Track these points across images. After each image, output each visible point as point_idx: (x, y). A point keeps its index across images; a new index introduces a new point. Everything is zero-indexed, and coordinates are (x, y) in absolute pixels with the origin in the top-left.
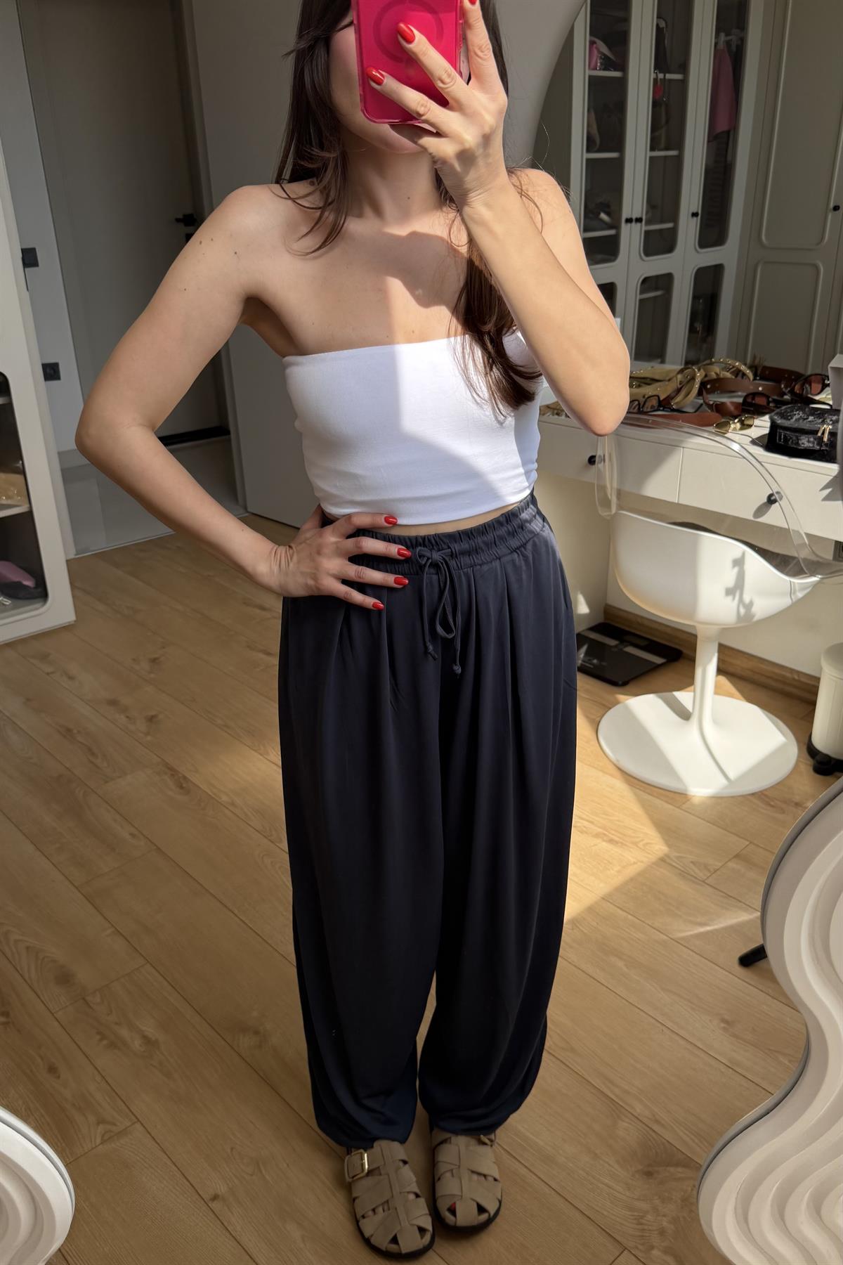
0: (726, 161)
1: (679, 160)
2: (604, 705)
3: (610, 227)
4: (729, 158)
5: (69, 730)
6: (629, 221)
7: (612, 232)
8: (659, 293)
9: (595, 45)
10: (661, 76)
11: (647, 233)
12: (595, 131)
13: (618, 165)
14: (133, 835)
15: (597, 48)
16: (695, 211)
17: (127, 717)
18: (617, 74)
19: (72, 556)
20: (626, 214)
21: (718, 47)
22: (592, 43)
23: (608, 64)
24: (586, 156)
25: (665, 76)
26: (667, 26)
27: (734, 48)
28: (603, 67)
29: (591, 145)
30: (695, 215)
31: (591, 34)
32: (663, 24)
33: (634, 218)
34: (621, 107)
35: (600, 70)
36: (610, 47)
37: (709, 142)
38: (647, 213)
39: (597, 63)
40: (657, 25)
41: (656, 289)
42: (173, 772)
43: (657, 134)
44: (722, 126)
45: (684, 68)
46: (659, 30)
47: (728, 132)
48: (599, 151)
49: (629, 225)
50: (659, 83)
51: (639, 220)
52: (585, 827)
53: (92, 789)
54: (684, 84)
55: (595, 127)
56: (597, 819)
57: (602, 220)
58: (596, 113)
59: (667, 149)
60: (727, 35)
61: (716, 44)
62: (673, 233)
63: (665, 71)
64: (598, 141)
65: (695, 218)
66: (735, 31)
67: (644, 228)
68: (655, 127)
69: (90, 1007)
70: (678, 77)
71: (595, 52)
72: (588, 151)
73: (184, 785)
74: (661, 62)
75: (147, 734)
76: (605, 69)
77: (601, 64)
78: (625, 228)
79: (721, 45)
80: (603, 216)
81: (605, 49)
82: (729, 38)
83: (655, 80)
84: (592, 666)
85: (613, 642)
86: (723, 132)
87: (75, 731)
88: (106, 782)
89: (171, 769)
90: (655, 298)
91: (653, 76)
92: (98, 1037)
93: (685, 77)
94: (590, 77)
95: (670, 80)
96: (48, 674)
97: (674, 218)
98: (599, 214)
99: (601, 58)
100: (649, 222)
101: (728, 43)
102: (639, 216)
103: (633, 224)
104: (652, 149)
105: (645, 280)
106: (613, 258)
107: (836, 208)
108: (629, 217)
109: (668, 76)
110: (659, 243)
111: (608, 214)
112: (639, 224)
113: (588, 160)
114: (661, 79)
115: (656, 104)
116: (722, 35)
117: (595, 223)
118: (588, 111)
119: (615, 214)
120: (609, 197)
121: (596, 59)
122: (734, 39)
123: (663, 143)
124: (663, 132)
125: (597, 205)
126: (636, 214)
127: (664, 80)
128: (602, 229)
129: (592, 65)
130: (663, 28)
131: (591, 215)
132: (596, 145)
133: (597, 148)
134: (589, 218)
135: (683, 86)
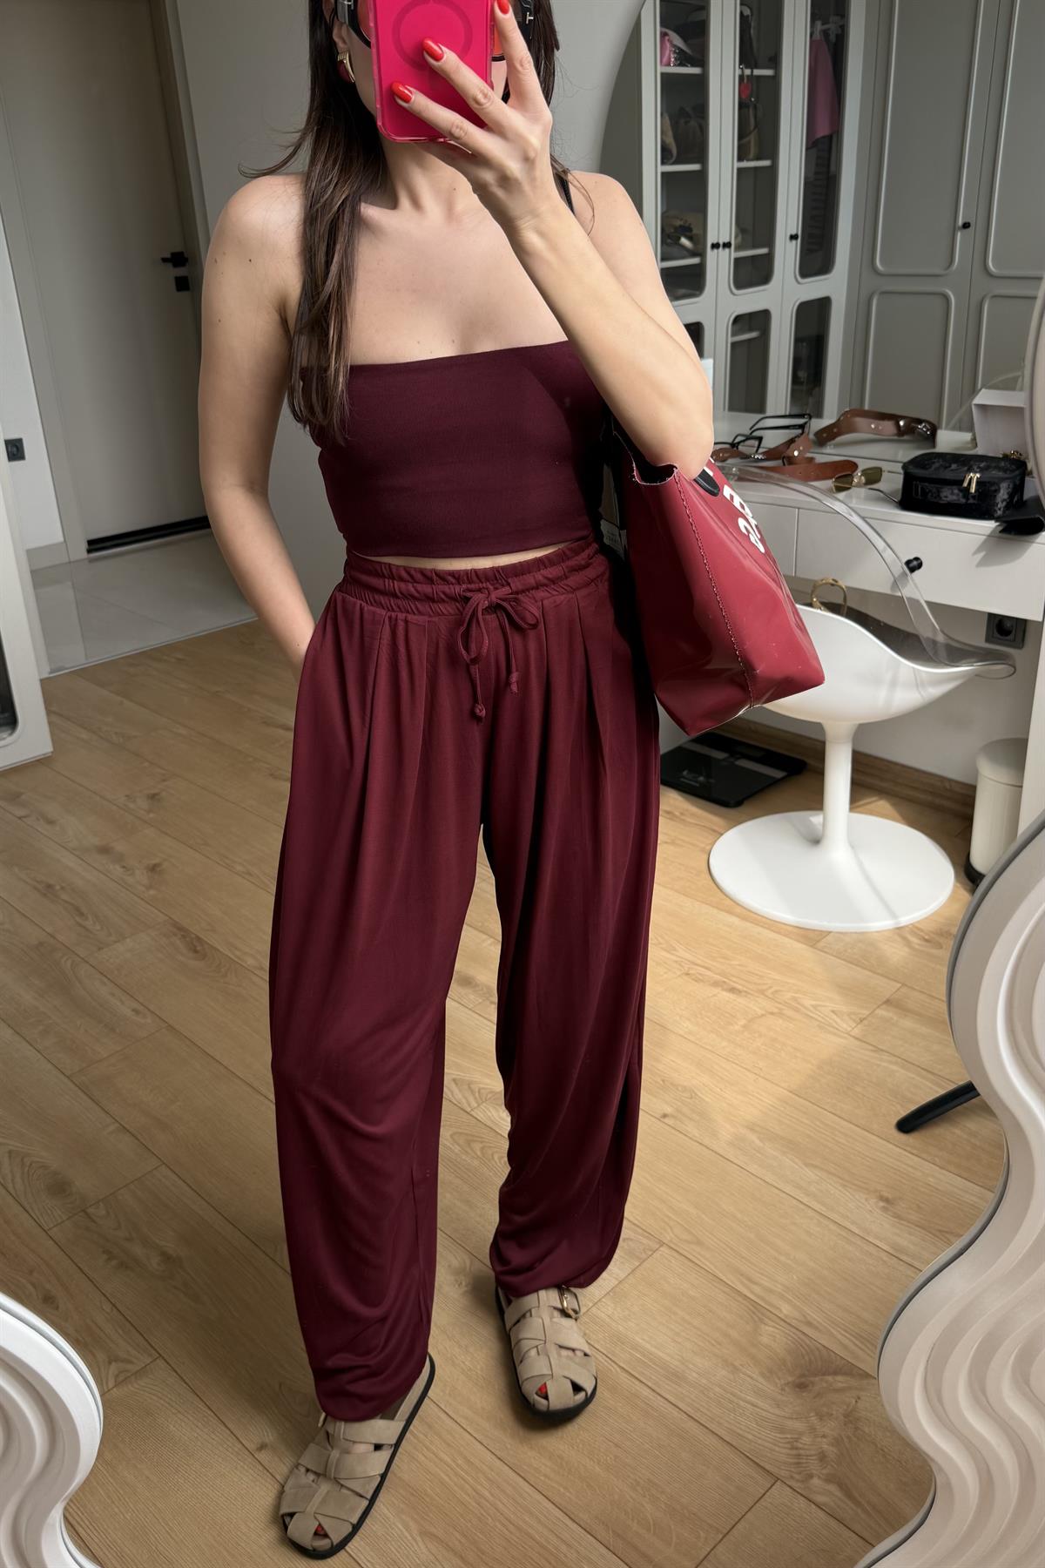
0: (828, 172)
1: (772, 172)
2: (714, 831)
3: (693, 254)
4: (833, 168)
5: (49, 886)
6: (715, 246)
7: (696, 260)
8: (754, 335)
9: (667, 38)
10: (748, 72)
11: (737, 260)
12: (670, 140)
13: (701, 179)
14: (136, 1012)
15: (671, 42)
16: (794, 233)
17: (124, 867)
18: (696, 70)
19: (46, 675)
20: (711, 239)
21: (814, 38)
22: (664, 35)
23: (683, 59)
24: (661, 169)
25: (752, 72)
26: (753, 14)
27: (833, 38)
28: (678, 62)
29: (666, 156)
30: (794, 237)
31: (662, 24)
32: (747, 12)
33: (721, 242)
34: (701, 111)
35: (675, 65)
36: (685, 38)
37: (807, 149)
38: (736, 237)
39: (670, 59)
40: (741, 13)
41: (751, 330)
42: (182, 931)
43: (745, 140)
44: (823, 130)
45: (775, 61)
46: (743, 20)
47: (830, 137)
48: (676, 162)
49: (715, 251)
50: (746, 81)
51: (727, 245)
52: (700, 974)
53: (83, 959)
54: (775, 81)
55: (670, 133)
56: (715, 964)
57: (683, 247)
58: (671, 119)
59: (758, 158)
60: (825, 23)
61: (812, 34)
62: (768, 260)
63: (753, 66)
64: (674, 151)
65: (794, 242)
66: (833, 18)
67: (734, 255)
68: (742, 133)
69: (94, 1221)
70: (769, 72)
71: (668, 45)
72: (663, 162)
73: (198, 948)
74: (747, 56)
75: (149, 887)
76: (681, 65)
77: (676, 59)
78: (711, 255)
79: (818, 36)
80: (684, 241)
81: (678, 42)
82: (826, 27)
83: (741, 77)
84: (698, 785)
85: (719, 755)
86: (824, 137)
87: (58, 887)
88: (100, 949)
89: (181, 929)
90: (749, 340)
91: (738, 72)
92: (105, 1257)
93: (776, 73)
94: (662, 74)
95: (759, 77)
96: (20, 818)
97: (770, 242)
98: (680, 238)
99: (675, 52)
100: (738, 248)
101: (825, 33)
102: (727, 240)
103: (721, 248)
104: (740, 159)
105: (737, 320)
106: (697, 293)
107: (966, 226)
108: (715, 242)
109: (757, 72)
110: (754, 272)
111: (690, 238)
112: (727, 250)
113: (663, 174)
114: (748, 76)
115: (743, 106)
117: (675, 250)
118: (662, 115)
119: (699, 239)
120: (691, 219)
121: (667, 52)
122: (833, 27)
123: (753, 151)
124: (752, 138)
125: (676, 229)
126: (724, 239)
127: (751, 77)
128: (683, 258)
129: (665, 60)
130: (748, 16)
131: (669, 241)
132: (672, 156)
133: (674, 159)
134: (667, 244)
135: (774, 83)
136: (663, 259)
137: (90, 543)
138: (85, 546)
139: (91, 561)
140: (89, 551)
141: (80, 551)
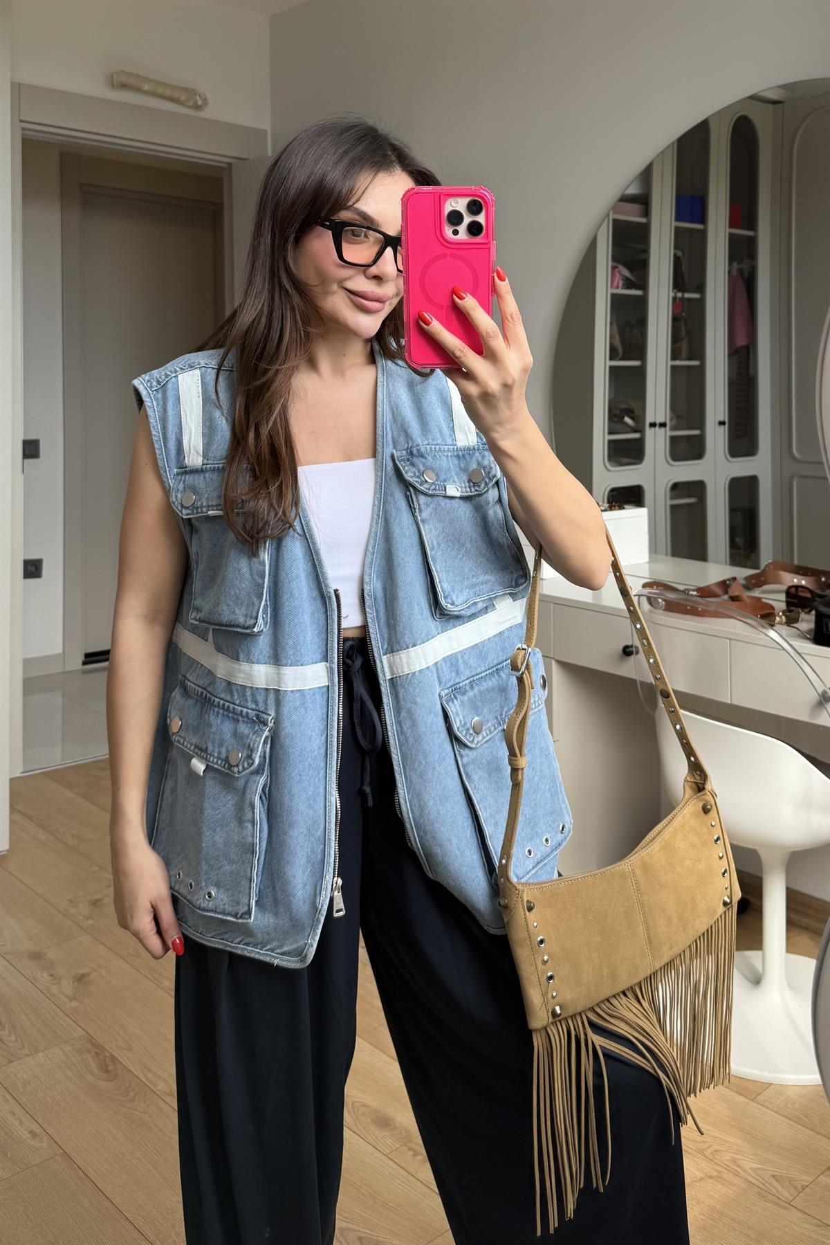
0: (748, 374)
1: (701, 371)
3: (635, 431)
4: (751, 372)
6: (653, 425)
7: (636, 436)
8: (692, 500)
9: (616, 269)
10: (679, 295)
11: (673, 439)
12: (617, 342)
13: (640, 373)
15: (619, 272)
16: (722, 420)
18: (638, 293)
20: (649, 418)
21: (732, 276)
22: (614, 266)
23: (628, 284)
24: (609, 363)
25: (683, 296)
26: (683, 254)
27: (746, 274)
28: (625, 286)
29: (613, 354)
30: (722, 423)
31: (613, 260)
32: (679, 253)
33: (658, 422)
34: (642, 323)
35: (622, 288)
36: (631, 271)
37: (729, 355)
38: (671, 419)
39: (618, 284)
40: (675, 254)
41: (690, 496)
43: (678, 345)
44: (741, 342)
45: (701, 288)
46: (676, 259)
47: (748, 348)
48: (622, 359)
49: (653, 429)
50: (678, 301)
51: (663, 425)
54: (701, 303)
55: (617, 337)
57: (627, 424)
58: (619, 327)
59: (689, 359)
60: (739, 263)
61: (730, 272)
62: (700, 441)
63: (683, 290)
64: (621, 351)
65: (722, 427)
66: (746, 261)
67: (669, 433)
68: (675, 338)
70: (696, 296)
71: (617, 274)
72: (611, 359)
74: (679, 282)
76: (627, 288)
77: (622, 283)
78: (649, 433)
79: (734, 272)
80: (627, 420)
81: (625, 272)
82: (740, 266)
83: (674, 299)
86: (743, 347)
90: (689, 505)
91: (672, 295)
93: (701, 297)
94: (612, 294)
95: (689, 299)
97: (700, 425)
98: (623, 418)
99: (622, 279)
100: (673, 429)
101: (741, 271)
102: (662, 420)
103: (657, 428)
104: (674, 358)
105: (675, 487)
106: (638, 461)
108: (652, 421)
109: (687, 295)
110: (686, 449)
111: (633, 418)
112: (663, 429)
113: (610, 368)
114: (679, 298)
115: (675, 319)
116: (735, 265)
117: (619, 427)
118: (611, 324)
119: (639, 418)
120: (633, 404)
121: (617, 279)
122: (745, 266)
123: (685, 353)
124: (684, 344)
125: (621, 410)
126: (660, 419)
127: (682, 299)
128: (627, 432)
129: (615, 284)
130: (680, 257)
131: (615, 419)
132: (618, 355)
133: (619, 357)
134: (614, 422)
135: (700, 305)
136: (610, 433)
137: (87, 655)
138: (81, 658)
139: (84, 672)
140: (84, 663)
141: (76, 662)
